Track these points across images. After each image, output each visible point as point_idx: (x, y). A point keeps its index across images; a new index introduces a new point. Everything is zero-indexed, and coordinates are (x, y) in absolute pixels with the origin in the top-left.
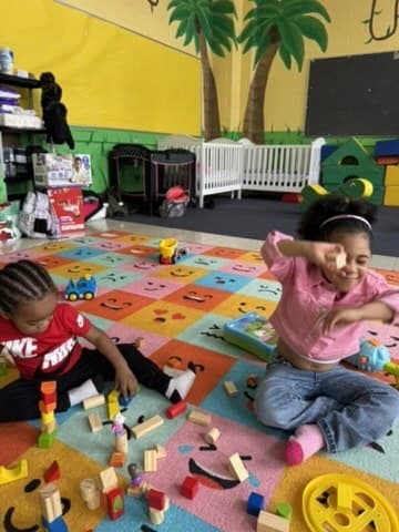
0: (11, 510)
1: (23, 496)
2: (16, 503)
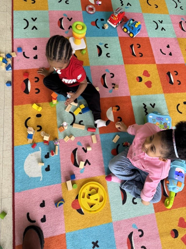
0: (29, 118)
1: (35, 116)
2: (32, 117)
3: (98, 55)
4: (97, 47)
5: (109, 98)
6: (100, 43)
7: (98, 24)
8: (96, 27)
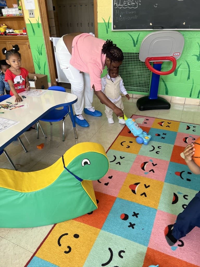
3: (172, 202)
4: (173, 194)
5: (168, 255)
6: (179, 192)
7: (182, 175)
8: (180, 177)
